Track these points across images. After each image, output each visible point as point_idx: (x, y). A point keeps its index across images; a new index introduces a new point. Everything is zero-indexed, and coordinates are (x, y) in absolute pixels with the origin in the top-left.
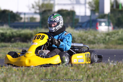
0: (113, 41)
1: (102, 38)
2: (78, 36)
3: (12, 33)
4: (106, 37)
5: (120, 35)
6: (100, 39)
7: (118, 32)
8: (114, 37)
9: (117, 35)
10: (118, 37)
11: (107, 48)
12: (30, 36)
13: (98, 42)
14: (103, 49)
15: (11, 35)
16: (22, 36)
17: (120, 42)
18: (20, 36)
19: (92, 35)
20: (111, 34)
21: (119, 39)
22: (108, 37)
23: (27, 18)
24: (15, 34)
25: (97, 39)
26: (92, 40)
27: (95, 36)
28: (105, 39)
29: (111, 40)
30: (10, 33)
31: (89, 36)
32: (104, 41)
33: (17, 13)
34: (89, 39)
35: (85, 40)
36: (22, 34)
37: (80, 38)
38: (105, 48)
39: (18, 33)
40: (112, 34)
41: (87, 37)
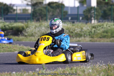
0: (98, 33)
1: (88, 31)
2: (66, 29)
3: (5, 26)
4: (91, 29)
5: (105, 28)
6: (86, 32)
7: (103, 25)
8: (99, 30)
9: (102, 28)
10: (103, 29)
11: (92, 42)
12: (21, 28)
13: (85, 34)
14: (88, 42)
15: (4, 28)
16: (14, 29)
17: (105, 34)
18: (12, 29)
19: (79, 28)
20: (96, 27)
21: (104, 32)
22: (94, 29)
23: (20, 10)
24: (7, 27)
25: (83, 32)
26: (79, 32)
27: (82, 29)
28: (91, 32)
29: (97, 32)
30: (3, 26)
31: (76, 29)
32: (90, 33)
33: (11, 4)
34: (76, 31)
35: (72, 32)
36: (14, 27)
37: (67, 31)
38: (91, 41)
39: (10, 26)
40: (98, 27)
41: (75, 30)
